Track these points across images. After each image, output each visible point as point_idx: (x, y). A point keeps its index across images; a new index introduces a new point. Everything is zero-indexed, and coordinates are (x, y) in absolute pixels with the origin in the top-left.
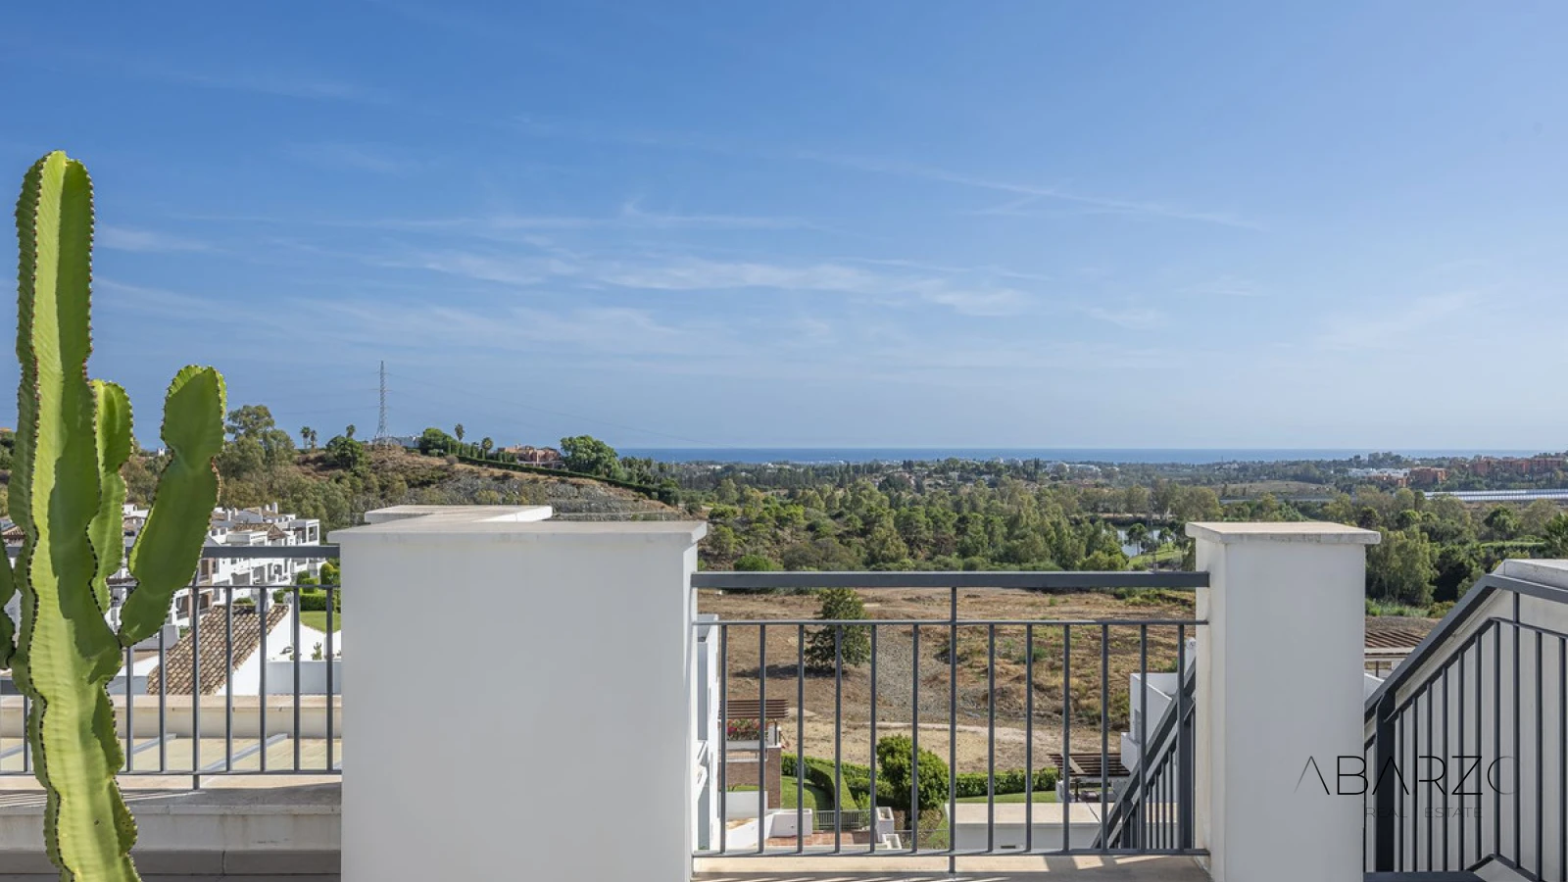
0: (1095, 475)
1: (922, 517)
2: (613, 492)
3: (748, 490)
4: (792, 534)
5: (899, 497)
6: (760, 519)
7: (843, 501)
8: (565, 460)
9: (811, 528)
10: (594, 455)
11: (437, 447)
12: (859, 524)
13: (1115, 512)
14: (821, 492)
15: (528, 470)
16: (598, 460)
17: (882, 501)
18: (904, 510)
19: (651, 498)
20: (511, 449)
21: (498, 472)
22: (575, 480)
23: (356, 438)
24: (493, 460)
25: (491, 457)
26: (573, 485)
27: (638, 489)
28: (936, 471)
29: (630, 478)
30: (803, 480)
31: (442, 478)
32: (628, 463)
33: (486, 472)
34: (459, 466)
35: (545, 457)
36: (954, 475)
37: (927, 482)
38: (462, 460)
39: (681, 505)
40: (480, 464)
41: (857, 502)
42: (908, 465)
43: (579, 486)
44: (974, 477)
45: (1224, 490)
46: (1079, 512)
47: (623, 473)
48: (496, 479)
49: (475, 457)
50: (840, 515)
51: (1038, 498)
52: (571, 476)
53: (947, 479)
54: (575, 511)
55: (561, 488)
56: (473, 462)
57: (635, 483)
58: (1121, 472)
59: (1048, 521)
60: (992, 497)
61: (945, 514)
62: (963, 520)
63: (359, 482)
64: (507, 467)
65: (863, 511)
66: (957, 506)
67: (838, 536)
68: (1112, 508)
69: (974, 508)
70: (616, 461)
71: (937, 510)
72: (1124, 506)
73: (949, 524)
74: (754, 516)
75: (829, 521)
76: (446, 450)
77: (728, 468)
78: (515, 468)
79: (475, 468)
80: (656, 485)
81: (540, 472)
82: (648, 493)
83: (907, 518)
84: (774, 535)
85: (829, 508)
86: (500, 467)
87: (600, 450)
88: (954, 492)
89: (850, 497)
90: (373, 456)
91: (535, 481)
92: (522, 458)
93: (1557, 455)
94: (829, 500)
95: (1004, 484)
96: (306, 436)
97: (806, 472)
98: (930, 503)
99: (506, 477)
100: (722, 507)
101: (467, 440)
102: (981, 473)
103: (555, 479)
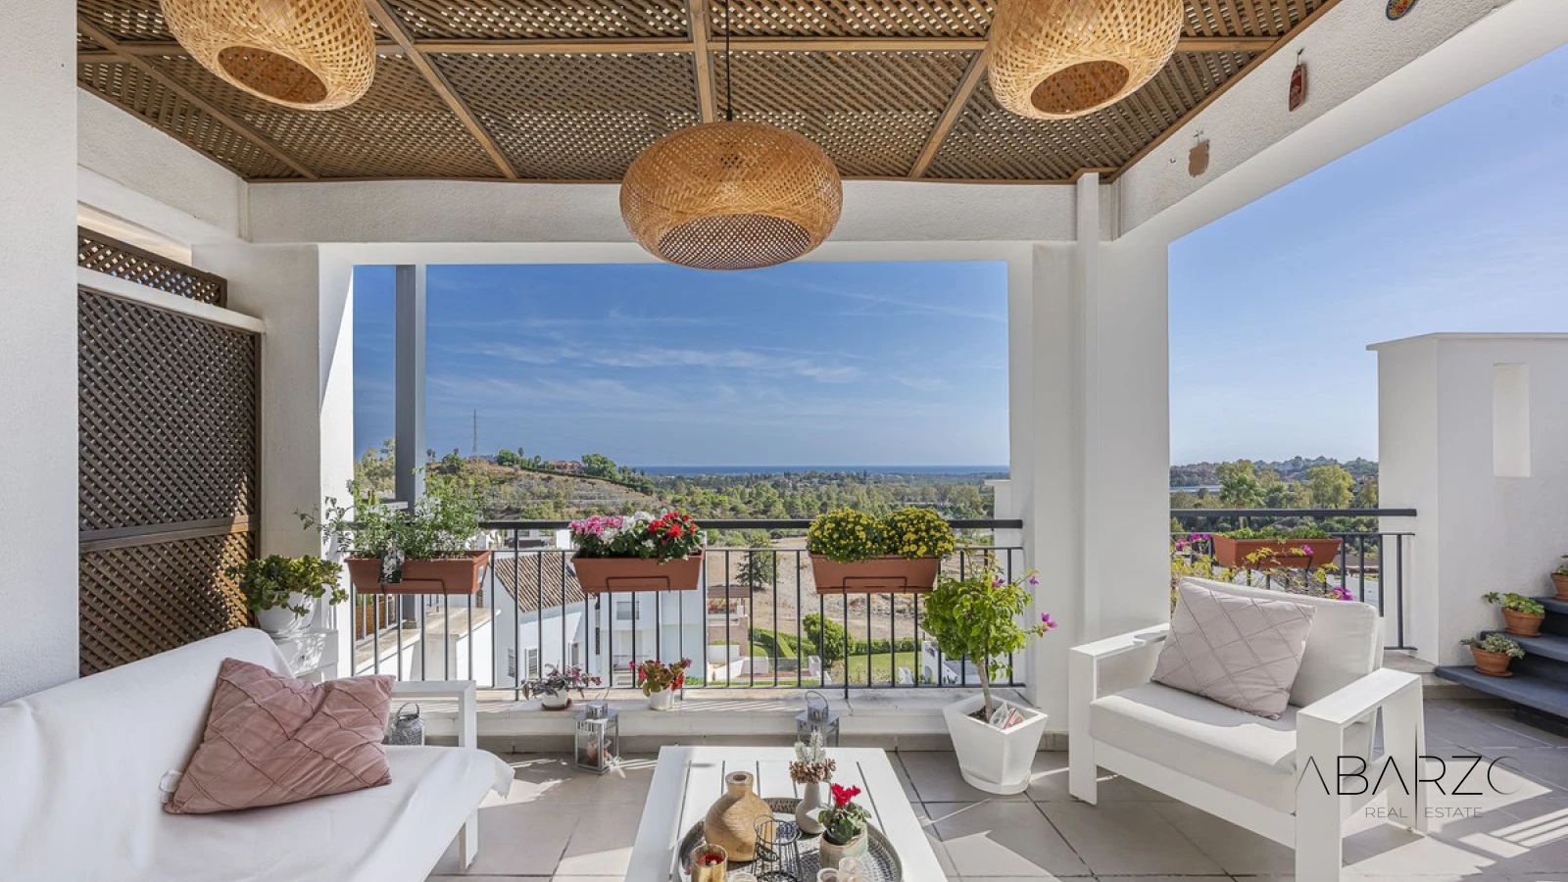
0: (900, 481)
1: (799, 502)
2: (613, 487)
3: (693, 488)
4: (721, 513)
5: (784, 493)
6: (702, 503)
7: (750, 494)
8: (584, 469)
9: (733, 509)
10: (602, 466)
11: (508, 460)
12: (762, 507)
13: (915, 501)
14: (737, 489)
15: (562, 474)
16: (605, 468)
17: (774, 494)
18: (789, 499)
19: (636, 491)
20: (552, 462)
21: (545, 476)
22: (590, 480)
23: (460, 456)
24: (541, 469)
25: (540, 467)
26: (590, 483)
27: (628, 486)
28: (804, 478)
29: (624, 479)
30: (724, 483)
31: (511, 479)
32: (623, 470)
33: (537, 476)
34: (521, 472)
35: (572, 467)
36: (816, 480)
37: (799, 484)
38: (523, 468)
39: (655, 495)
40: (534, 471)
41: (759, 494)
42: (787, 475)
43: (593, 484)
44: (827, 481)
45: (980, 490)
46: (892, 501)
47: (619, 477)
48: (544, 479)
49: (531, 467)
50: (750, 502)
51: (868, 493)
52: (588, 478)
53: (811, 483)
54: (591, 498)
55: (582, 485)
56: (529, 470)
57: (626, 482)
58: (916, 479)
59: (876, 505)
60: (840, 492)
61: (813, 501)
62: (824, 504)
63: (462, 481)
64: (550, 473)
65: (763, 499)
66: (819, 497)
67: (750, 514)
68: (913, 499)
69: (829, 498)
70: (615, 471)
71: (808, 498)
72: (920, 497)
73: (816, 507)
74: (698, 502)
75: (743, 505)
76: (513, 462)
77: (679, 478)
78: (555, 473)
79: (531, 473)
80: (640, 483)
81: (570, 476)
82: (634, 487)
83: (791, 503)
84: (711, 513)
85: (742, 498)
86: (546, 472)
87: (605, 462)
88: (817, 489)
89: (755, 491)
90: (469, 466)
91: (567, 480)
92: (559, 467)
93: (1182, 467)
94: (742, 494)
95: (847, 485)
96: (429, 454)
97: (726, 479)
98: (803, 496)
99: (549, 478)
100: (678, 497)
101: (526, 457)
102: (831, 479)
103: (578, 480)
